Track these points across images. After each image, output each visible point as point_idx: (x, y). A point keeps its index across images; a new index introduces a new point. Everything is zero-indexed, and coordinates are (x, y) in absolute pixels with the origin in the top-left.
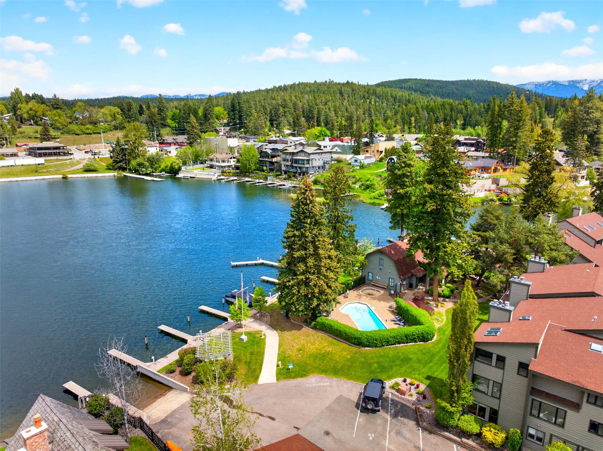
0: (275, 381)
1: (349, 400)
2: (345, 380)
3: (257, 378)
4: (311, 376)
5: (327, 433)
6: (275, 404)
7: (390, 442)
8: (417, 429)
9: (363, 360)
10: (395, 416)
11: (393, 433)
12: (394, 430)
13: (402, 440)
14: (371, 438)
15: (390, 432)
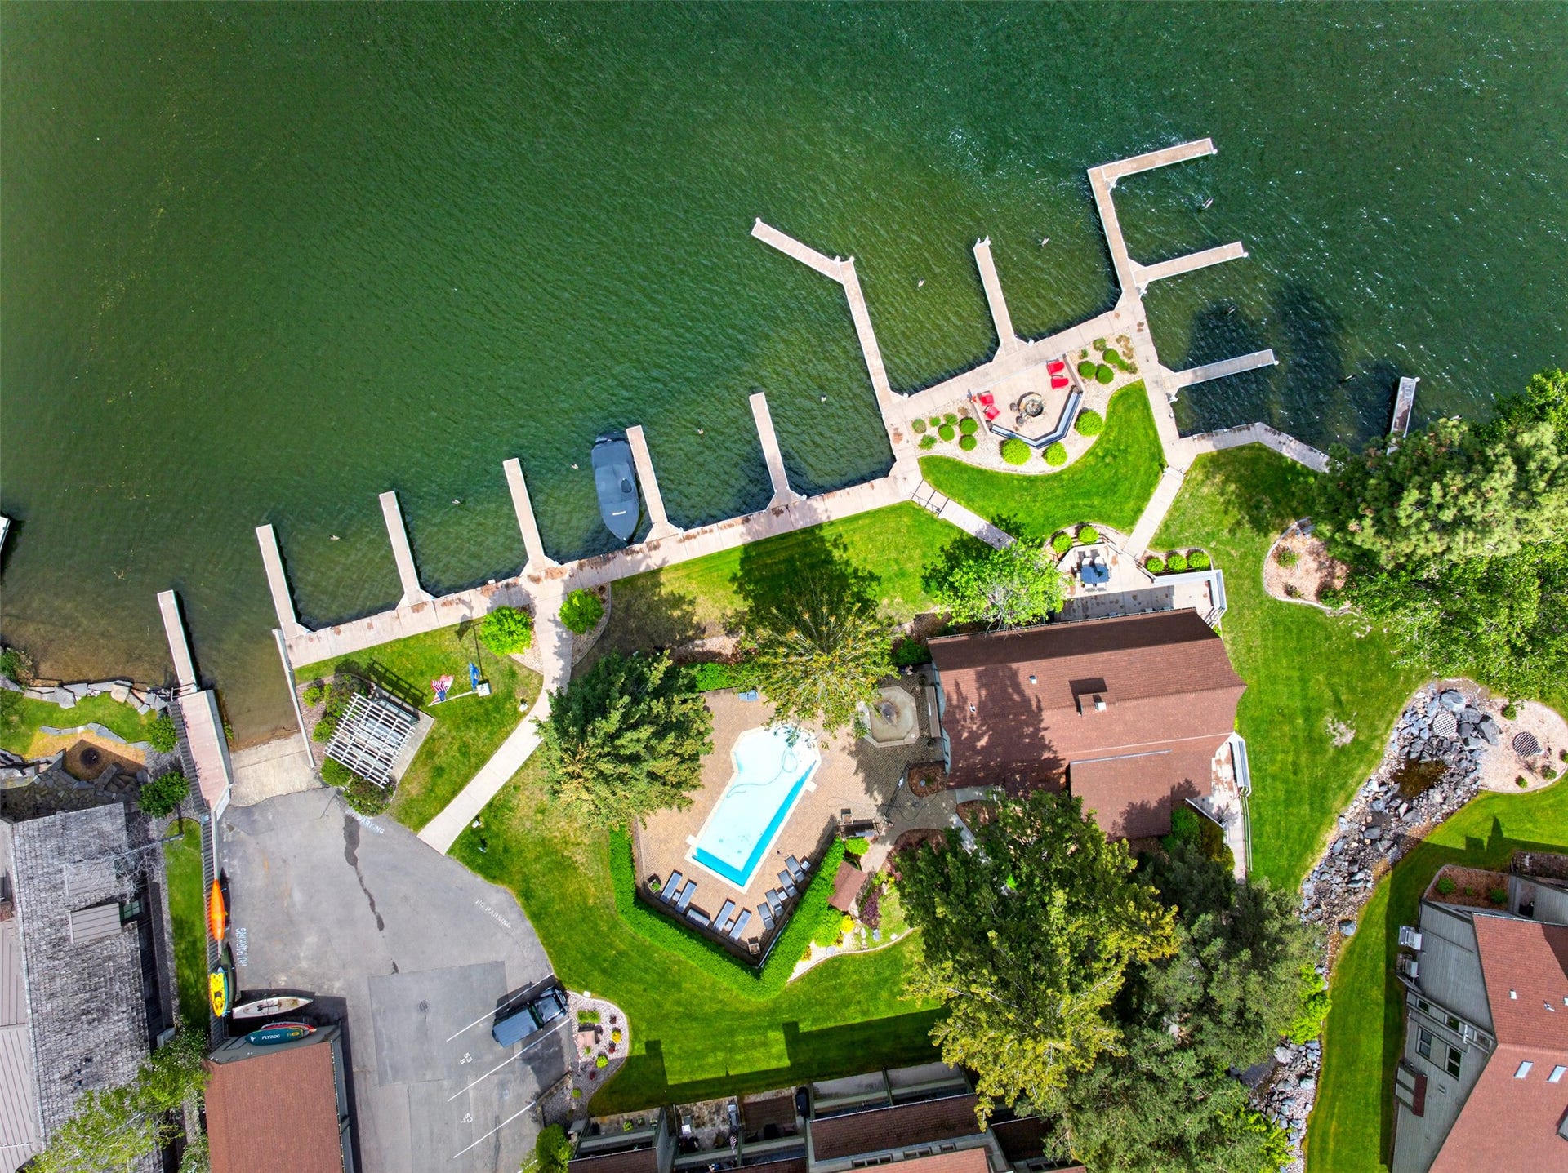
0: (443, 852)
1: (503, 980)
2: (538, 940)
3: (424, 821)
4: (501, 886)
5: (423, 1007)
6: (406, 899)
7: (475, 1087)
8: (529, 1100)
9: (605, 928)
10: (527, 1059)
11: (495, 1079)
12: (501, 1076)
13: (495, 1096)
14: (462, 1062)
15: (495, 1073)
